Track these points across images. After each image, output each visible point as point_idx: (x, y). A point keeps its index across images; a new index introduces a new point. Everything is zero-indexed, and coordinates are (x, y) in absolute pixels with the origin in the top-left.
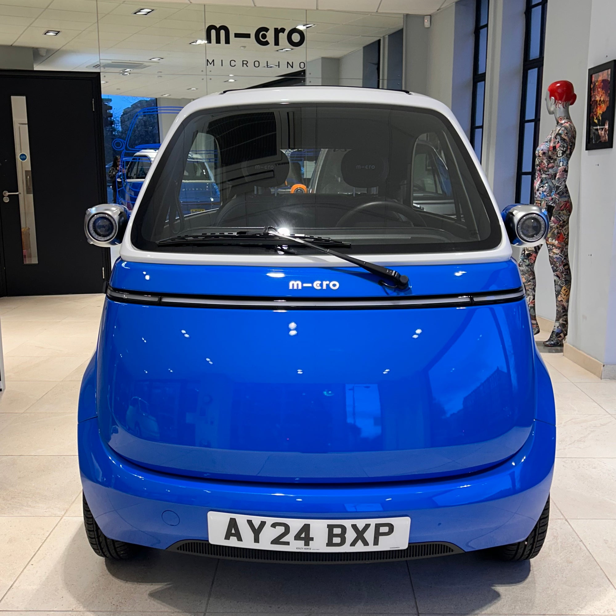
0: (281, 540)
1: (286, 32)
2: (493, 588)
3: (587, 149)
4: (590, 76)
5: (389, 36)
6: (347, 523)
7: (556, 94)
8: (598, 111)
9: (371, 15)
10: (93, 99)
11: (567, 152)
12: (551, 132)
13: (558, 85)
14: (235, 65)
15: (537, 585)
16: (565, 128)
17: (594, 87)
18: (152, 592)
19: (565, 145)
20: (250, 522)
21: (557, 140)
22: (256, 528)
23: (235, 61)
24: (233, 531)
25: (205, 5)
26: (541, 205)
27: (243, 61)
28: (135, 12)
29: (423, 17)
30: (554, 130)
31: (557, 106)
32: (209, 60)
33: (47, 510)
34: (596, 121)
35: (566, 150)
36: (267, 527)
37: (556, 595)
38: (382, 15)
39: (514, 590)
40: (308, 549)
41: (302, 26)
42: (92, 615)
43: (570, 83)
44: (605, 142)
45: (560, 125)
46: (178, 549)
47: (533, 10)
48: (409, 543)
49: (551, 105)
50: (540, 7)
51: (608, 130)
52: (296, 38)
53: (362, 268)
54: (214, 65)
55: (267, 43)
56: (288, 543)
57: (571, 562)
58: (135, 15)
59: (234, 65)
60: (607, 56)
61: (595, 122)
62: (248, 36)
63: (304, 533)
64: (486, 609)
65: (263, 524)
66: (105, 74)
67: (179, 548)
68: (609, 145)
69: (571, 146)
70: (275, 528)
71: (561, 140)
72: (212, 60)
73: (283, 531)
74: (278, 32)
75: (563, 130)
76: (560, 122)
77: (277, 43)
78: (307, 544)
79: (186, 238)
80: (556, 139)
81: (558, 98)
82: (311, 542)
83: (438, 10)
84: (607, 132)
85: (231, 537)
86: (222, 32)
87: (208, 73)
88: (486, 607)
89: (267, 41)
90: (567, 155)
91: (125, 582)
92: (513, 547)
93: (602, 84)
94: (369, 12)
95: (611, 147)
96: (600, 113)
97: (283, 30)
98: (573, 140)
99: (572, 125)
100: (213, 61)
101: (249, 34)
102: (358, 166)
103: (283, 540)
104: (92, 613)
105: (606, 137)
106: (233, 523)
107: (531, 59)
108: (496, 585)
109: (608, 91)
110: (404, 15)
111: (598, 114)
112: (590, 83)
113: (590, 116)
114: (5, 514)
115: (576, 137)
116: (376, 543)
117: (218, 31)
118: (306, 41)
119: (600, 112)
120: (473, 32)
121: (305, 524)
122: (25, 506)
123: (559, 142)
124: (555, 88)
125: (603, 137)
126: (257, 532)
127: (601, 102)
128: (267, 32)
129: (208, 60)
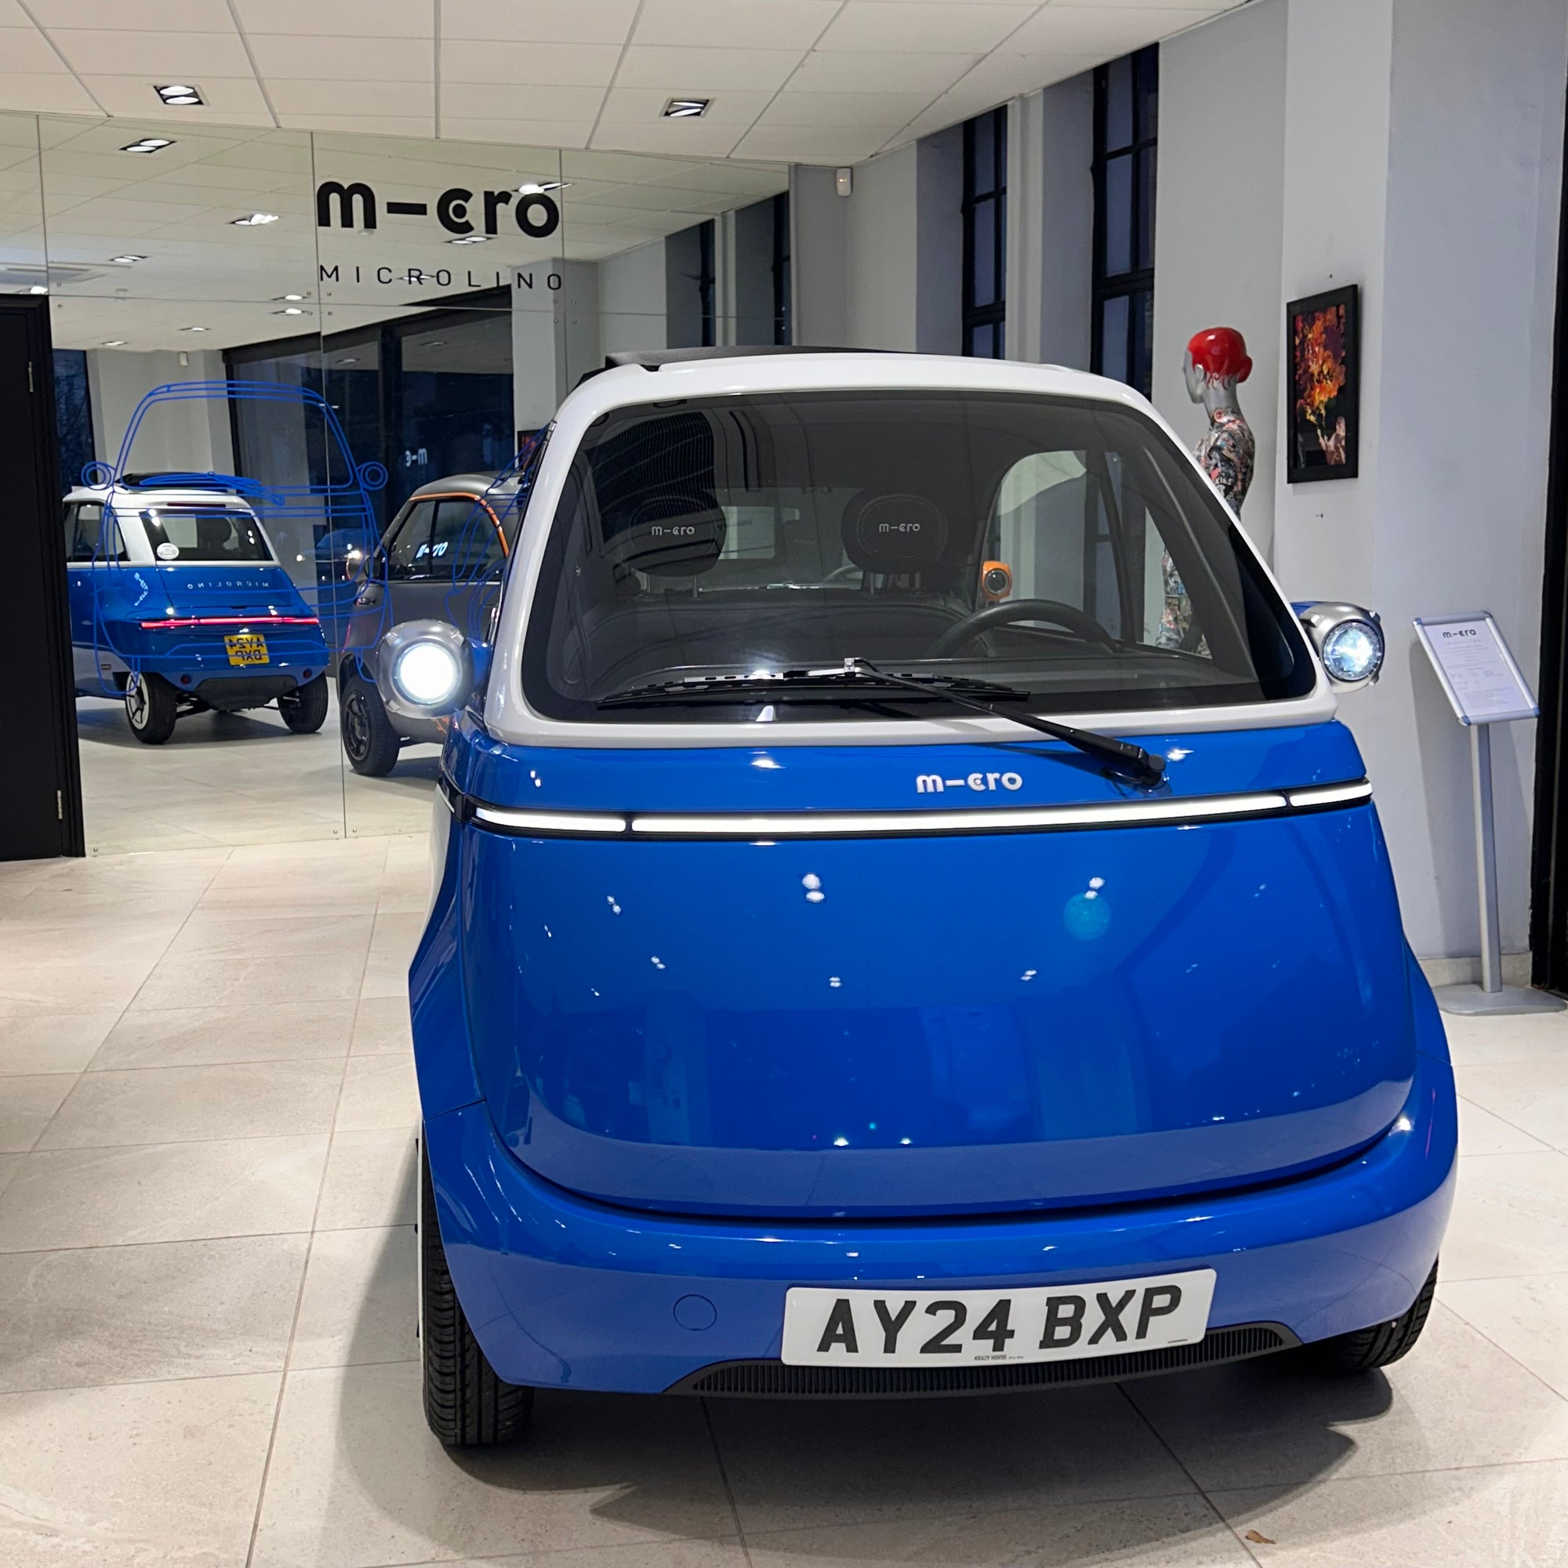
0: (945, 1342)
1: (514, 202)
2: (1332, 1428)
3: (1291, 480)
4: (1292, 318)
5: (737, 212)
6: (1088, 1292)
7: (1209, 359)
8: (1317, 397)
9: (711, 164)
10: (30, 363)
11: (1236, 488)
12: (1200, 442)
13: (1212, 337)
14: (390, 281)
15: (1416, 1415)
16: (1230, 434)
17: (1302, 342)
18: (597, 1506)
19: (1231, 472)
20: (880, 1306)
21: (1214, 462)
22: (893, 1318)
23: (390, 271)
24: (840, 1331)
25: (312, 134)
26: (1179, 609)
27: (410, 270)
28: (125, 146)
29: (833, 171)
30: (1205, 438)
31: (1210, 385)
32: (325, 267)
33: (237, 1361)
34: (1312, 418)
35: (1234, 484)
36: (918, 1314)
37: (1464, 1429)
38: (744, 165)
39: (1376, 1429)
40: (998, 1357)
41: (536, 186)
42: (485, 1566)
43: (1237, 333)
44: (1338, 465)
45: (1218, 427)
46: (695, 1387)
47: (1111, 163)
48: (1207, 1329)
49: (1197, 382)
50: (1129, 157)
51: (1346, 436)
52: (537, 215)
53: (1064, 742)
54: (337, 280)
55: (467, 228)
56: (957, 1348)
57: (1466, 1367)
58: (124, 152)
59: (387, 280)
60: (1331, 276)
61: (1309, 421)
62: (420, 209)
63: (995, 1323)
64: (1337, 1470)
65: (910, 1306)
66: (61, 301)
67: (699, 1387)
68: (1349, 469)
69: (1245, 474)
70: (935, 1314)
71: (1221, 461)
72: (333, 267)
73: (952, 1320)
74: (492, 200)
75: (1224, 440)
76: (1218, 420)
77: (491, 227)
78: (999, 1346)
79: (667, 690)
80: (1211, 458)
81: (1212, 366)
82: (1007, 1341)
83: (872, 156)
84: (1343, 443)
85: (834, 1345)
86: (358, 201)
87: (325, 299)
88: (1335, 1466)
89: (467, 222)
90: (1235, 495)
91: (522, 1492)
92: (1365, 1336)
93: (1324, 336)
94: (706, 158)
95: (1355, 474)
96: (1321, 402)
97: (505, 197)
98: (1249, 461)
99: (1244, 427)
100: (336, 269)
101: (424, 206)
102: (884, 525)
103: (947, 1342)
104: (483, 1560)
105: (1339, 452)
106: (842, 1312)
107: (1110, 275)
108: (1336, 1423)
109: (1341, 353)
110: (789, 166)
111: (1317, 403)
112: (1292, 332)
113: (1295, 406)
114: (135, 1377)
115: (1254, 453)
116: (1142, 1333)
117: (346, 196)
118: (562, 222)
119: (1321, 397)
120: (960, 209)
121: (1001, 1301)
122: (176, 1357)
123: (1216, 466)
124: (1204, 345)
125: (1333, 453)
126: (892, 1327)
127: (1324, 377)
128: (466, 201)
129: (322, 268)
